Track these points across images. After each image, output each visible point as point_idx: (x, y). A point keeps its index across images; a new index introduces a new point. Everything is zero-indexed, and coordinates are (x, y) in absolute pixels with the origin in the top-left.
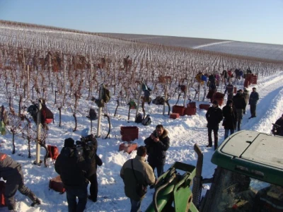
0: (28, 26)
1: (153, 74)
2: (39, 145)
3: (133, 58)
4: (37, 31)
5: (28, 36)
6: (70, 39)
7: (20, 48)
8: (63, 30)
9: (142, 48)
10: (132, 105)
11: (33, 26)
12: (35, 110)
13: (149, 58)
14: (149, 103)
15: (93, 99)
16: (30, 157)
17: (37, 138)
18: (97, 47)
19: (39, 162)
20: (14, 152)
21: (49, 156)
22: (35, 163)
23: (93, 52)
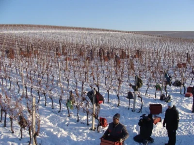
0: (88, 29)
1: (173, 62)
2: (94, 118)
3: (159, 50)
4: (94, 32)
5: (88, 36)
6: (116, 37)
7: (83, 45)
8: (111, 31)
9: (165, 41)
10: (158, 88)
11: (91, 29)
12: (91, 95)
13: (170, 49)
14: (170, 85)
15: (131, 85)
16: (88, 124)
17: (93, 113)
18: (134, 42)
19: (94, 128)
20: (78, 121)
21: (101, 125)
22: (91, 129)
23: (131, 46)
